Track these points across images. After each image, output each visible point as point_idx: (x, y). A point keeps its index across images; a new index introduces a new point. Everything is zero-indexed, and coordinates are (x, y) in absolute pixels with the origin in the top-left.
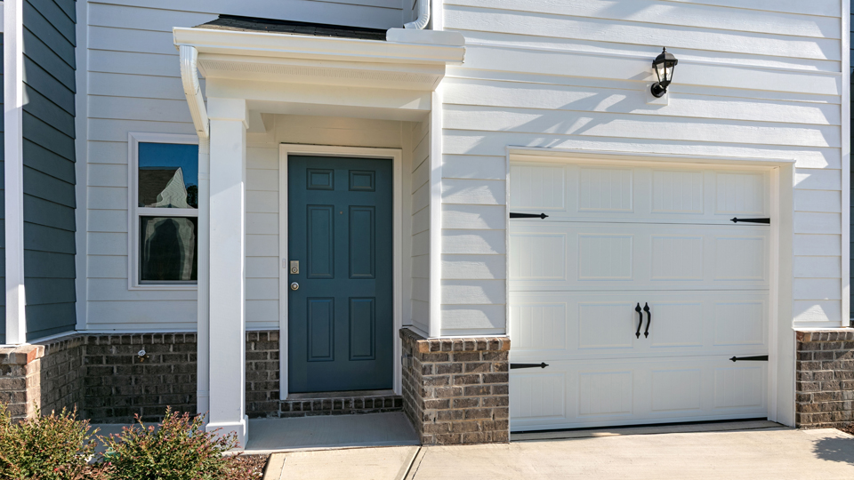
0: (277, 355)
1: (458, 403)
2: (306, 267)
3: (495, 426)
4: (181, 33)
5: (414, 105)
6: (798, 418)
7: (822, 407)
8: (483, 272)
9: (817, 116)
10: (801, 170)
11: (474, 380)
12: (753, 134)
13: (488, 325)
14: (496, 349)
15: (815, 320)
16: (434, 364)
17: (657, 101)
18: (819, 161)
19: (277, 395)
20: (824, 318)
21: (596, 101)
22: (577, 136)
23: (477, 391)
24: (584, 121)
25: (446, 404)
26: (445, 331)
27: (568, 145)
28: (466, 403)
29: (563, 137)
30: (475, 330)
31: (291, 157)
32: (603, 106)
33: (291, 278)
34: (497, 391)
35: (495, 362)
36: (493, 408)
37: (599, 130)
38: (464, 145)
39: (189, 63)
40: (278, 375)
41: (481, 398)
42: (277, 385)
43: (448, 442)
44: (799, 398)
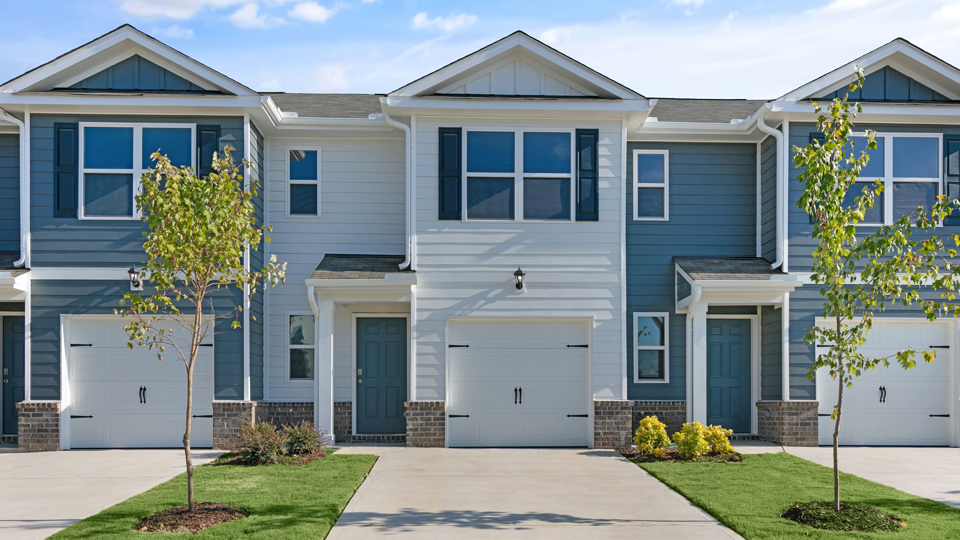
0: (350, 413)
1: (422, 429)
2: (365, 372)
3: (439, 440)
4: (308, 281)
5: (403, 299)
6: (595, 444)
7: (608, 439)
8: (433, 371)
9: (607, 293)
10: (597, 321)
11: (429, 419)
12: (572, 304)
13: (437, 395)
14: (440, 406)
15: (606, 395)
16: (412, 412)
17: (519, 291)
18: (608, 316)
19: (350, 432)
20: (612, 395)
21: (488, 293)
22: (478, 309)
23: (431, 424)
24: (482, 302)
25: (417, 430)
26: (417, 398)
27: (475, 313)
28: (425, 429)
29: (472, 311)
30: (431, 398)
31: (358, 319)
32: (492, 295)
33: (358, 377)
34: (440, 424)
35: (439, 412)
36: (438, 432)
37: (490, 306)
38: (426, 315)
39: (311, 291)
40: (351, 423)
41: (432, 428)
42: (351, 428)
43: (418, 446)
44: (596, 434)
